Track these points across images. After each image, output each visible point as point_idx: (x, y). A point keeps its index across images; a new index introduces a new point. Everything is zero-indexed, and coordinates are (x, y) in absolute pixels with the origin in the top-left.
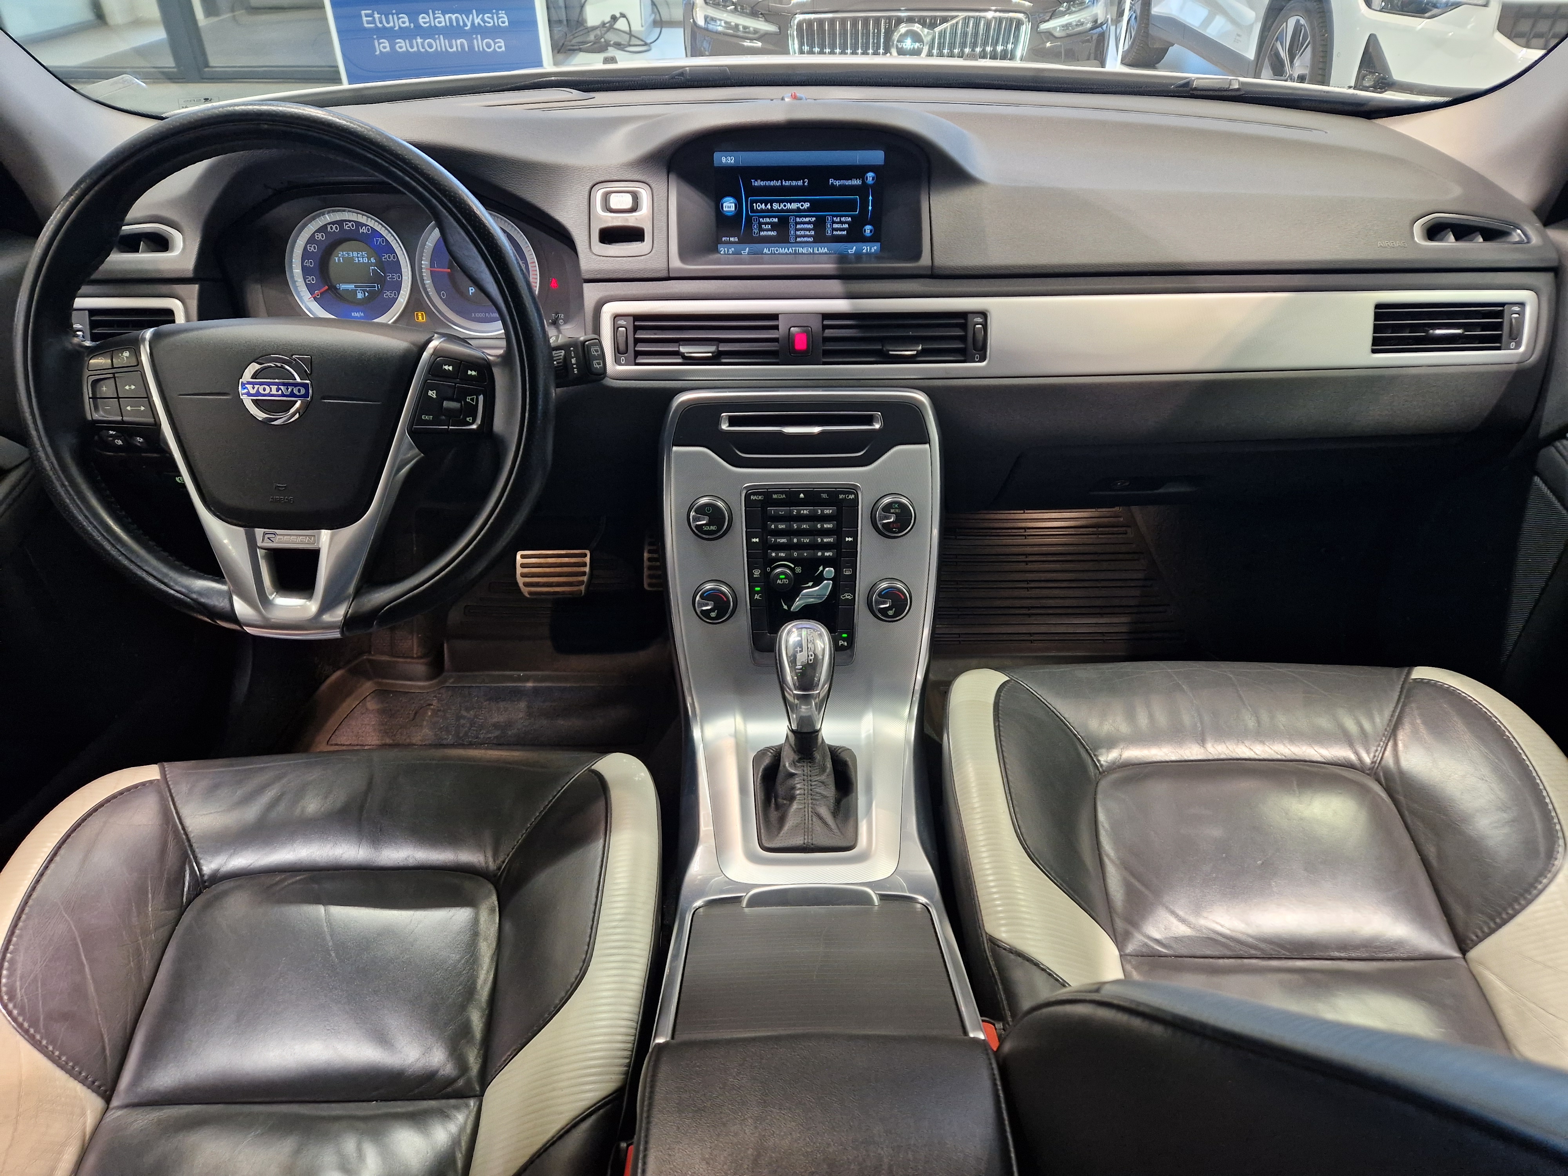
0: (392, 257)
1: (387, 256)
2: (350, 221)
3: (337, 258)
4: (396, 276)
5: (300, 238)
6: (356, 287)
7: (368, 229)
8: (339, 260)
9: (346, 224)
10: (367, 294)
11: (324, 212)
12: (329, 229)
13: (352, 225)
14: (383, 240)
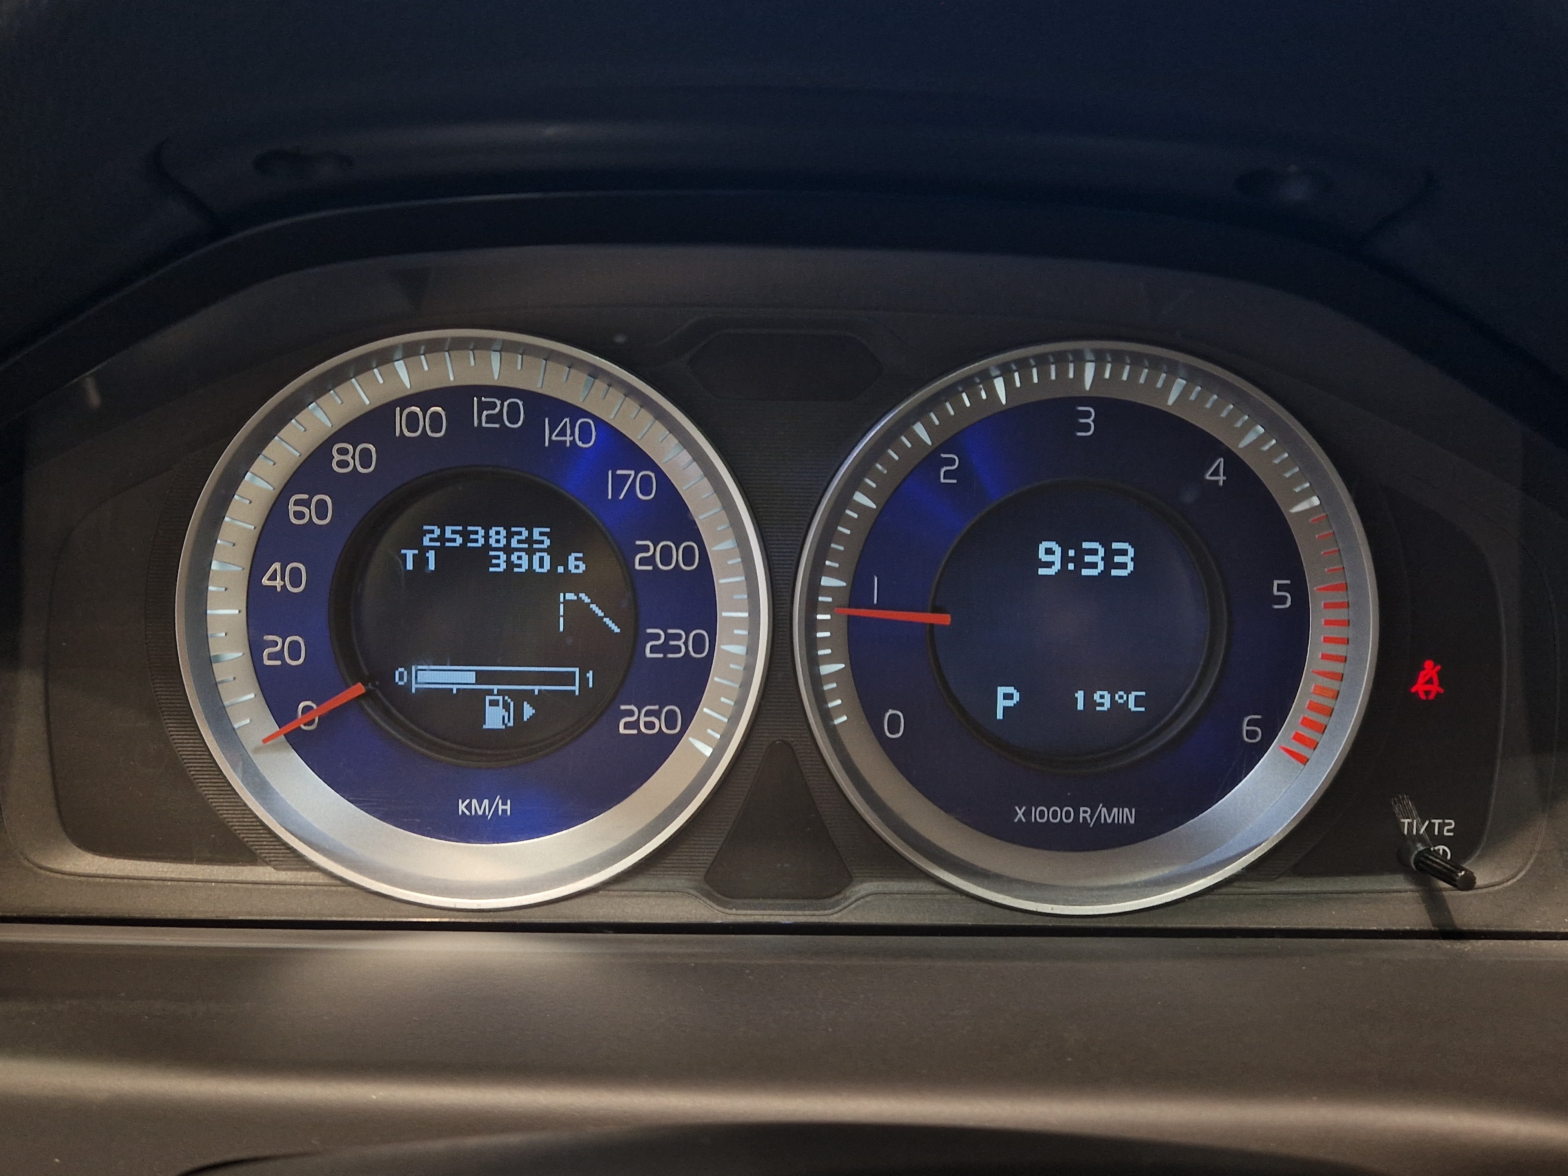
0: (677, 556)
1: (654, 550)
2: (503, 392)
3: (410, 554)
4: (684, 644)
5: (260, 464)
6: (481, 677)
7: (585, 428)
8: (422, 560)
9: (482, 407)
10: (528, 711)
11: (391, 349)
12: (400, 426)
13: (513, 408)
14: (646, 480)
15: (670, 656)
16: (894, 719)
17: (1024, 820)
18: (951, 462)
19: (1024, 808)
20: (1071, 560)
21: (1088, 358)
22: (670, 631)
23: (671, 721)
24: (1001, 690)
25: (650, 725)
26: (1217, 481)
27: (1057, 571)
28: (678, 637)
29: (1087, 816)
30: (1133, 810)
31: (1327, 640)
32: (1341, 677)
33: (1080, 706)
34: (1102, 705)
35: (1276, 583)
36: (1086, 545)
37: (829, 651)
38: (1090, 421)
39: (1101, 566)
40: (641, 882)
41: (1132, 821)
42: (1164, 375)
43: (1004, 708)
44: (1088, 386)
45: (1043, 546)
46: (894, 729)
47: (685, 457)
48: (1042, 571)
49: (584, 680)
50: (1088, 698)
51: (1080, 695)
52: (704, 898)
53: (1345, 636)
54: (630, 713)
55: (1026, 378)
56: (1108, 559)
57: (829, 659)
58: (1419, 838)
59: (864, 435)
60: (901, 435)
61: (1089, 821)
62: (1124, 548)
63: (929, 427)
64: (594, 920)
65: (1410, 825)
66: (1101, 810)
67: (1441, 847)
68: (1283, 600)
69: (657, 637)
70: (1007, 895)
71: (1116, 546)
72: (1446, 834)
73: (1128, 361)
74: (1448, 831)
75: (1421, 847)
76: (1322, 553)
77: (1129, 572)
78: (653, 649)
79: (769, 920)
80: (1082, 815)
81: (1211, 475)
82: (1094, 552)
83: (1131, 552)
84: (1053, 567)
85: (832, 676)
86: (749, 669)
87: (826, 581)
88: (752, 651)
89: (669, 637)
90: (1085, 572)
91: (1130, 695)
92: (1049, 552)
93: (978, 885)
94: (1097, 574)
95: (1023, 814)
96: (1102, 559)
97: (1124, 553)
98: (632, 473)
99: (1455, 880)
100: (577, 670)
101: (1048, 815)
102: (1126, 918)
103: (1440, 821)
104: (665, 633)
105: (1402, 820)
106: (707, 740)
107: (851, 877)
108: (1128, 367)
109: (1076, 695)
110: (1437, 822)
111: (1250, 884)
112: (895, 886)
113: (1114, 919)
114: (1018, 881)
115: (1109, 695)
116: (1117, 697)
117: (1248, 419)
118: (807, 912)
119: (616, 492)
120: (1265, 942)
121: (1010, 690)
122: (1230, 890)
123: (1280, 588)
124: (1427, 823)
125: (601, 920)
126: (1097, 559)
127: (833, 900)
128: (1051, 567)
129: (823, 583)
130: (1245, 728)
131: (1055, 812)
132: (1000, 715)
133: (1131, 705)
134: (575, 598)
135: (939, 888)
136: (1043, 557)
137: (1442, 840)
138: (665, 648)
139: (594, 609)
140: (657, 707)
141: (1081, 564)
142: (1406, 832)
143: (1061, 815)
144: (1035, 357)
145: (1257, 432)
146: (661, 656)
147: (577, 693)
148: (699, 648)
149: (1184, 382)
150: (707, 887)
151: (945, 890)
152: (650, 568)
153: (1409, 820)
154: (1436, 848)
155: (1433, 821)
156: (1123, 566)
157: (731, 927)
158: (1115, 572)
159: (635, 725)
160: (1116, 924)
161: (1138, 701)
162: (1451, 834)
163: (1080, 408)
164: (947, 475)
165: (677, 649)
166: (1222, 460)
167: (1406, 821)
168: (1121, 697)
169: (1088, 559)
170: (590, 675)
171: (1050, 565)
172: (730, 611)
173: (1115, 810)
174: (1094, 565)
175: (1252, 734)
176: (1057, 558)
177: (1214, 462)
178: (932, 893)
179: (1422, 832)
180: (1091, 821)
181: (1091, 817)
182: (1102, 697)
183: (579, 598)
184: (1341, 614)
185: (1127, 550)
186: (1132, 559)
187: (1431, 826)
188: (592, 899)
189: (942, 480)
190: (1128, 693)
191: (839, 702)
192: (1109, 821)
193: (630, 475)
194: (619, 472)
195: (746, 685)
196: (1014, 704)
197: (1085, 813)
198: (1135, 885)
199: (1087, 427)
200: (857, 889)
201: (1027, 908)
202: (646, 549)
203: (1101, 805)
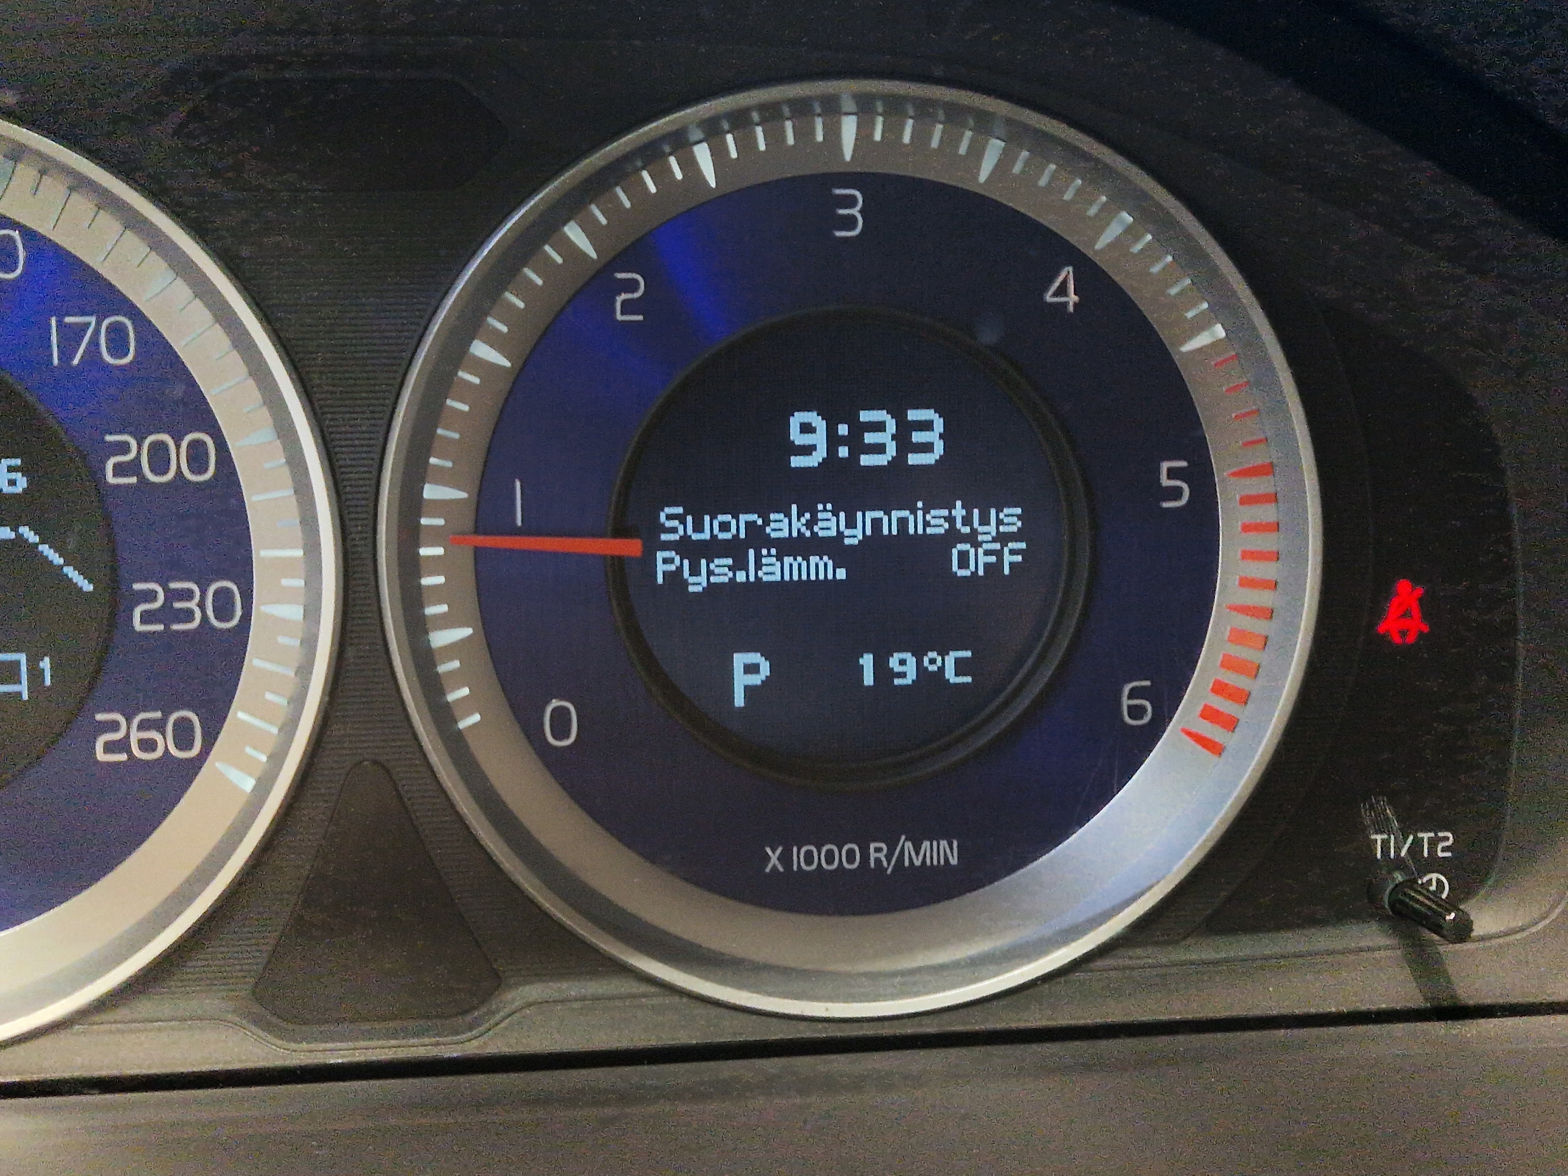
0: (178, 458)
1: (138, 450)
4: (199, 607)
14: (116, 333)
15: (176, 627)
16: (560, 716)
17: (781, 869)
18: (632, 286)
19: (779, 850)
20: (843, 441)
21: (845, 109)
22: (173, 585)
23: (183, 738)
24: (740, 660)
25: (148, 745)
26: (1065, 304)
27: (821, 460)
28: (188, 595)
29: (882, 856)
30: (955, 844)
31: (1248, 555)
32: (1269, 614)
33: (869, 679)
34: (903, 675)
35: (1165, 466)
36: (865, 416)
37: (444, 608)
38: (855, 211)
39: (892, 450)
40: (145, 1007)
41: (954, 861)
42: (968, 134)
43: (746, 688)
44: (848, 154)
45: (797, 420)
46: (561, 731)
47: (182, 290)
48: (797, 462)
49: (36, 675)
50: (881, 667)
51: (867, 661)
52: (253, 1028)
53: (1274, 549)
54: (114, 726)
55: (746, 144)
56: (902, 438)
57: (445, 622)
58: (1399, 864)
59: (481, 244)
60: (544, 243)
61: (885, 864)
62: (880, 419)
63: (591, 230)
64: (67, 1075)
65: (1385, 844)
66: (903, 846)
67: (1434, 876)
68: (1176, 493)
69: (150, 596)
70: (753, 992)
71: (913, 415)
72: (1440, 854)
73: (911, 112)
74: (1444, 850)
75: (1399, 877)
76: (1234, 415)
77: (938, 457)
78: (146, 618)
79: (362, 1058)
80: (873, 855)
81: (1055, 294)
82: (879, 427)
83: (939, 424)
84: (814, 453)
85: (452, 650)
86: (310, 643)
87: (430, 492)
88: (312, 612)
89: (172, 596)
90: (866, 460)
91: (946, 658)
92: (807, 428)
93: (706, 978)
94: (886, 463)
95: (778, 859)
96: (893, 437)
97: (927, 426)
98: (93, 320)
99: (1441, 927)
100: (22, 658)
101: (819, 858)
102: (945, 1016)
103: (1432, 835)
104: (166, 590)
105: (1373, 837)
106: (245, 766)
107: (498, 977)
108: (910, 122)
109: (861, 661)
110: (1426, 836)
111: (1139, 952)
112: (572, 988)
113: (926, 1020)
114: (767, 967)
115: (914, 659)
116: (926, 660)
117: (1107, 202)
118: (426, 1040)
119: (66, 354)
120: (1162, 1042)
121: (755, 658)
122: (1108, 962)
123: (1173, 473)
124: (1411, 838)
125: (76, 1074)
126: (885, 438)
127: (469, 1018)
128: (811, 454)
129: (426, 495)
130: (1126, 702)
131: (830, 854)
132: (739, 700)
133: (950, 674)
134: (13, 535)
135: (644, 988)
136: (797, 437)
137: (1433, 864)
138: (167, 614)
139: (45, 554)
140: (158, 715)
141: (858, 447)
142: (1379, 856)
143: (840, 856)
144: (762, 108)
145: (1122, 221)
146: (160, 627)
147: (25, 696)
148: (223, 612)
149: (1003, 144)
150: (256, 1009)
151: (653, 989)
152: (133, 480)
153: (1385, 836)
154: (1425, 879)
155: (1420, 835)
156: (927, 448)
157: (298, 1072)
158: (914, 459)
159: (123, 745)
160: (930, 1028)
161: (961, 667)
162: (1448, 854)
163: (838, 192)
164: (628, 308)
165: (188, 615)
166: (1070, 269)
167: (1379, 838)
168: (932, 661)
169: (870, 438)
170: (46, 664)
171: (808, 450)
172: (275, 547)
173: (926, 844)
174: (880, 449)
175: (1136, 712)
176: (819, 439)
177: (1057, 274)
178: (633, 996)
179: (1403, 853)
180: (889, 864)
181: (889, 858)
182: (902, 662)
183: (20, 537)
184: (1266, 513)
185: (932, 422)
186: (941, 436)
187: (1417, 844)
188: (63, 1039)
189: (619, 317)
190: (943, 653)
191: (465, 691)
192: (917, 863)
193: (89, 324)
194: (68, 320)
195: (305, 670)
196: (762, 681)
197: (877, 851)
198: (956, 965)
199: (850, 223)
200: (509, 996)
201: (786, 1012)
202: (124, 448)
203: (903, 837)
